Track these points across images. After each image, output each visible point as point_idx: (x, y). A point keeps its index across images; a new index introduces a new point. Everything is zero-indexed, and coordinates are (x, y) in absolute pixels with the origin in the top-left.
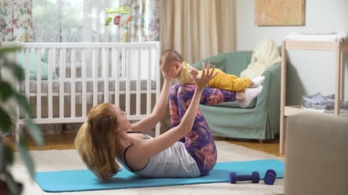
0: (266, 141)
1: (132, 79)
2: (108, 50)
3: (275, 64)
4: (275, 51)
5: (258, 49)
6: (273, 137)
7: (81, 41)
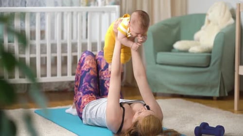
0: (220, 98)
1: (93, 41)
2: (70, 14)
3: (228, 26)
4: (228, 13)
5: (211, 11)
6: (227, 95)
7: (45, 5)
